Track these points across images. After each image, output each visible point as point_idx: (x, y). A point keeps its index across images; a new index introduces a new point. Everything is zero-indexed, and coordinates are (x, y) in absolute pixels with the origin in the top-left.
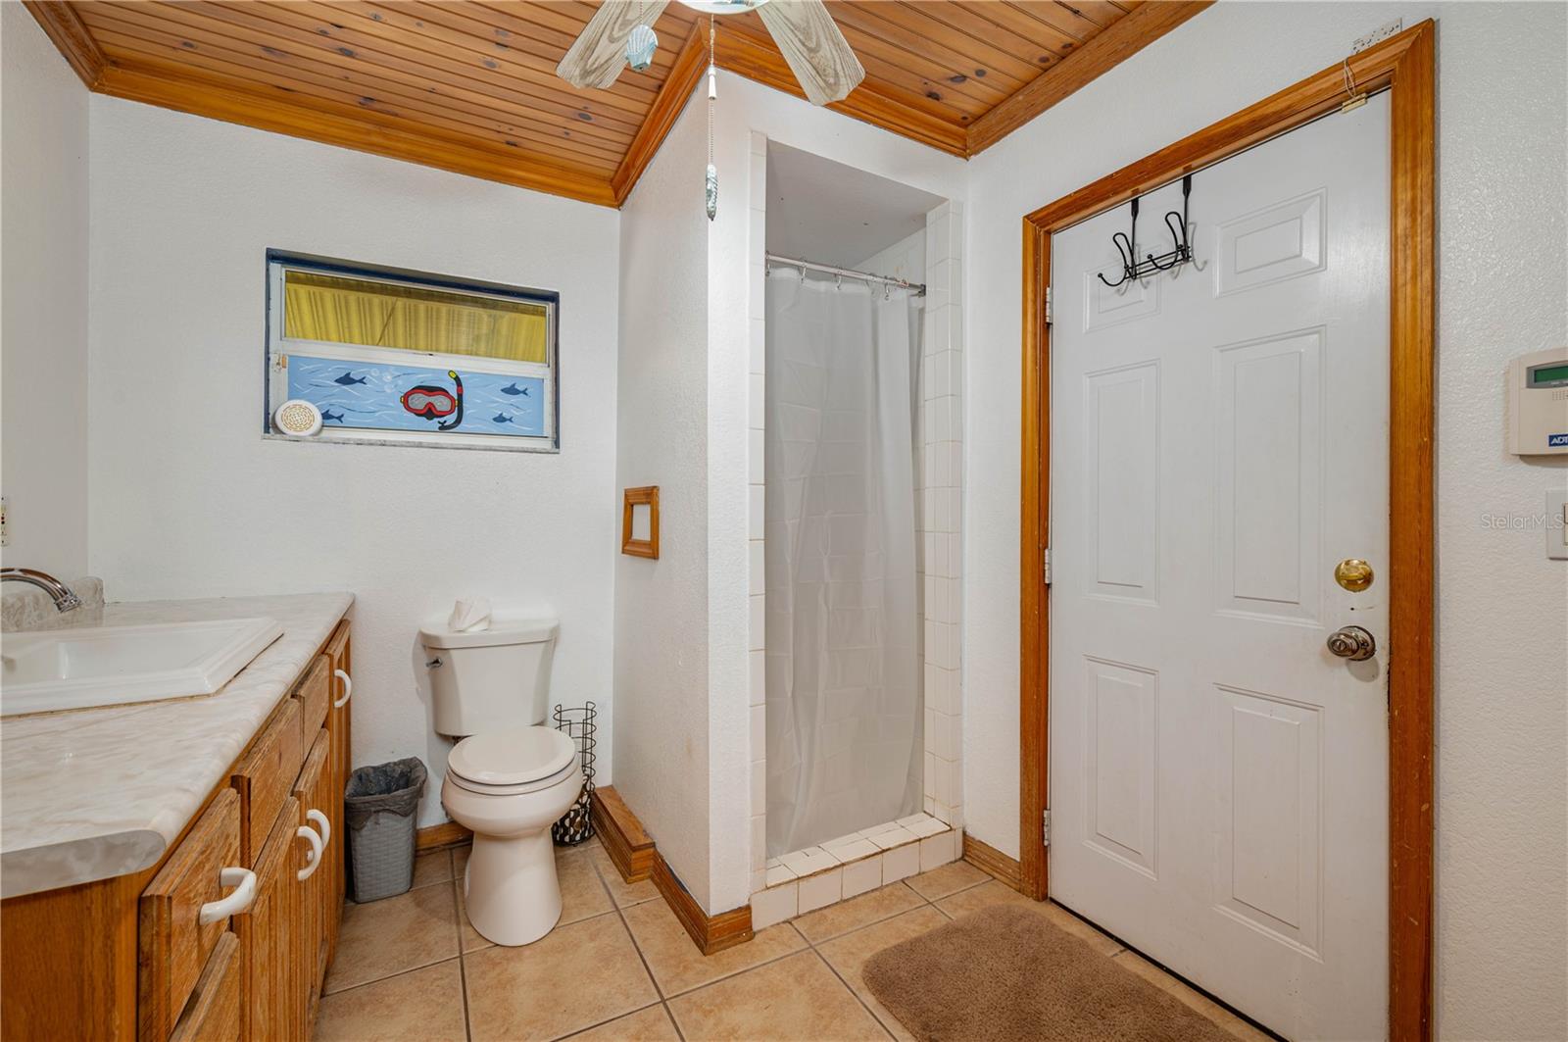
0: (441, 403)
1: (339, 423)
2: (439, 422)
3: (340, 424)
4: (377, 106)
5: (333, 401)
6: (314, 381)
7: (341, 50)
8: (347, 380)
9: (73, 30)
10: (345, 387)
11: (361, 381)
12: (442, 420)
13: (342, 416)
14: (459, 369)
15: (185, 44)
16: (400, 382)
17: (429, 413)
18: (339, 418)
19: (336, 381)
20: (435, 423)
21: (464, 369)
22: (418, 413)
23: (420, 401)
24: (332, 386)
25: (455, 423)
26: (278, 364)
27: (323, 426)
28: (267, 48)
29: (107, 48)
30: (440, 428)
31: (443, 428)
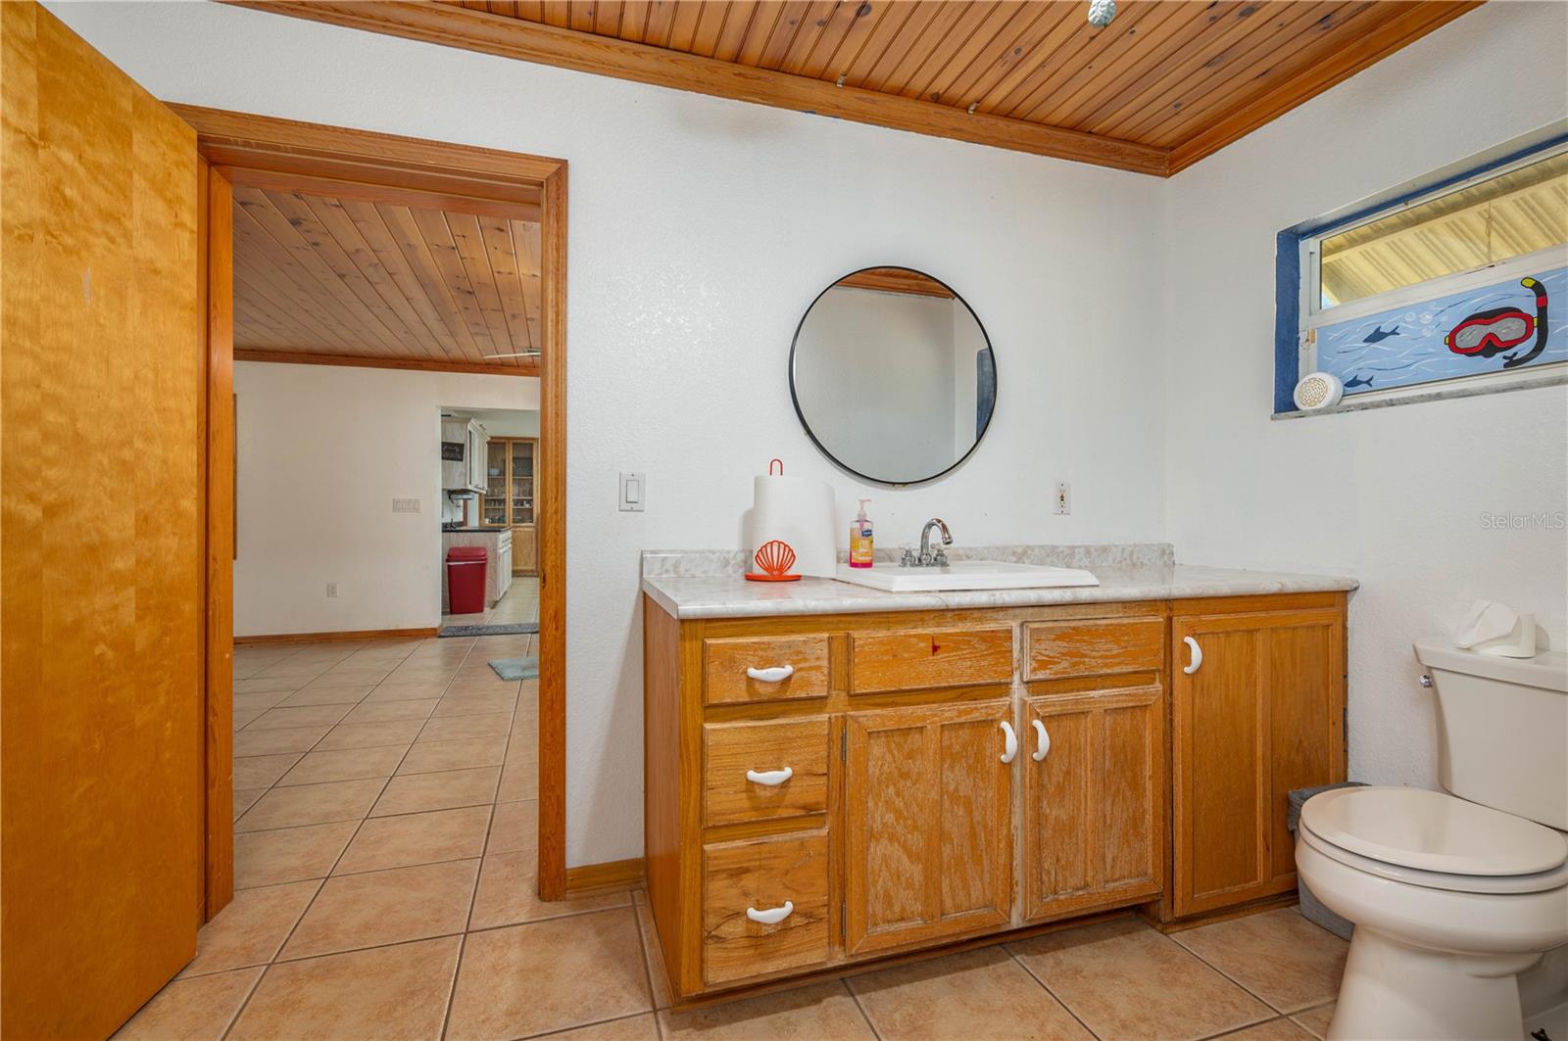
0: (1507, 329)
1: (1368, 388)
2: (1505, 357)
3: (1372, 389)
4: (1339, 16)
5: (1361, 365)
6: (1343, 348)
7: (1241, 14)
8: (1377, 336)
9: (1127, 152)
10: (1374, 345)
11: (1394, 332)
12: (1509, 353)
13: (1371, 379)
14: (1535, 272)
15: (1176, 106)
16: (1444, 319)
17: (1490, 346)
18: (1368, 382)
19: (1366, 341)
20: (1498, 359)
21: (1542, 270)
22: (1470, 352)
23: (1473, 336)
24: (1360, 348)
25: (1534, 351)
26: (1307, 340)
27: (1343, 396)
28: (1208, 64)
29: (1163, 141)
30: (1505, 366)
31: (1512, 363)
